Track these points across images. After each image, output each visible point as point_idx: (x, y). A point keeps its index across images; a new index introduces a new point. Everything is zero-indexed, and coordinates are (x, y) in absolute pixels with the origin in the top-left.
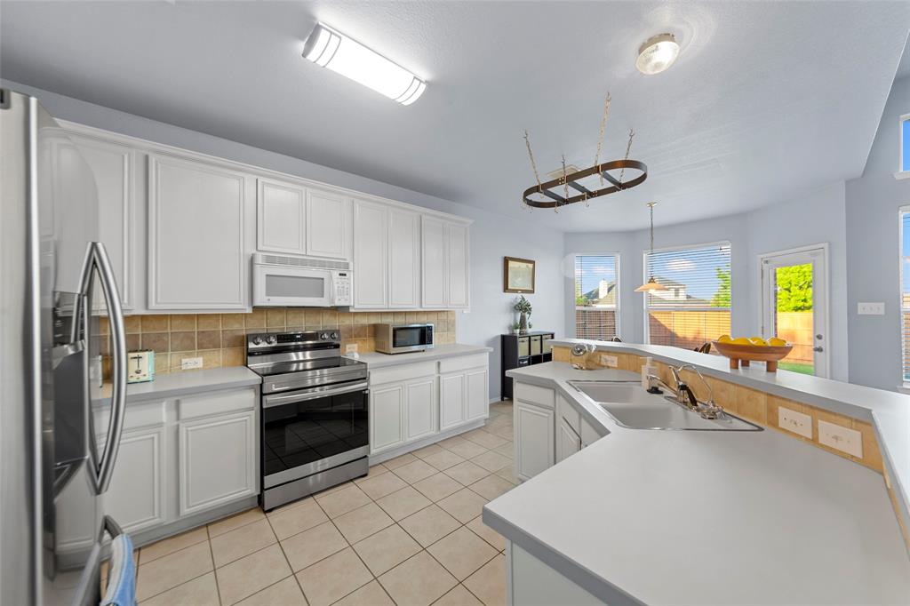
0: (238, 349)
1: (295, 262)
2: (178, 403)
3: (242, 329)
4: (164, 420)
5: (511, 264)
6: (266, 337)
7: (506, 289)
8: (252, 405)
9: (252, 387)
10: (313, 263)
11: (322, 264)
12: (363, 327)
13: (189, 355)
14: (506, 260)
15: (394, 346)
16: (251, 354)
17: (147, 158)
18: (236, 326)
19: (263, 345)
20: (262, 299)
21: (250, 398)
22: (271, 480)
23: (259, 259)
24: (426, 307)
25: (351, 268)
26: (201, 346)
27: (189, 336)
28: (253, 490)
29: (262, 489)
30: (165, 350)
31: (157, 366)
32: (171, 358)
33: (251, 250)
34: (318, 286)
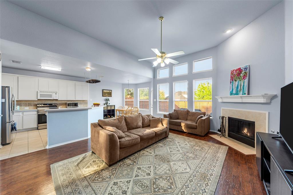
0: (36, 106)
1: (46, 92)
2: (23, 113)
3: (37, 103)
4: (21, 115)
5: (104, 91)
6: (41, 104)
7: (103, 96)
8: (36, 114)
9: (36, 111)
10: (50, 92)
11: (51, 92)
12: (63, 103)
13: (26, 107)
14: (103, 90)
15: (68, 106)
16: (38, 107)
17: (18, 77)
18: (35, 102)
19: (40, 105)
20: (39, 98)
21: (36, 113)
22: (39, 125)
23: (39, 92)
24: (76, 100)
25: (58, 93)
26: (28, 106)
27: (26, 104)
28: (36, 126)
29: (38, 126)
30: (21, 106)
31: (20, 108)
32: (23, 107)
33: (37, 90)
34: (51, 96)
